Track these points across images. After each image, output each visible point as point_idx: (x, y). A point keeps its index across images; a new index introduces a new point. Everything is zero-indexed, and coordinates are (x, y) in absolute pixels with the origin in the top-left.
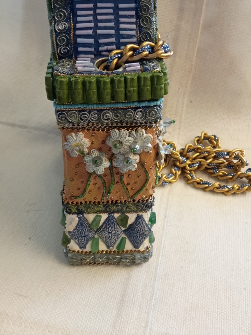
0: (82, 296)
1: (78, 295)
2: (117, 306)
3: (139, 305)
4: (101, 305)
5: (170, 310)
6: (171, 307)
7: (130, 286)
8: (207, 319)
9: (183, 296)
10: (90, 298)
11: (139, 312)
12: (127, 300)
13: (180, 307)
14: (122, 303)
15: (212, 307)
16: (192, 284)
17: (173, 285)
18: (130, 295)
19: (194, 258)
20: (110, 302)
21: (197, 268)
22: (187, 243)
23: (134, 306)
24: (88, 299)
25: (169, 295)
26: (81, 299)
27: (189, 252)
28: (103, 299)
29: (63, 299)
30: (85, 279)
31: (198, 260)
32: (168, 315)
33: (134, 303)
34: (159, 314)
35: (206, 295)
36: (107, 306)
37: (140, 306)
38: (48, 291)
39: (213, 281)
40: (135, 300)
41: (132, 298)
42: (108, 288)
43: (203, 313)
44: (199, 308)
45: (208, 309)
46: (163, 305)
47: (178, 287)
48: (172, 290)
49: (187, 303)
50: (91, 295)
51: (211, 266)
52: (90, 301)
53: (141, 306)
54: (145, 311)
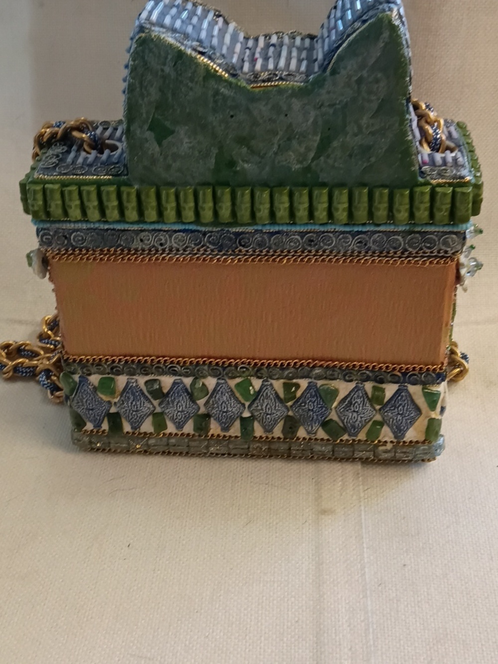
0: (248, 644)
1: (240, 643)
2: (311, 654)
3: (349, 647)
4: (285, 657)
5: (402, 648)
6: (402, 642)
7: (326, 614)
8: (467, 655)
9: (418, 619)
10: (262, 645)
11: (352, 660)
12: (326, 641)
13: (416, 639)
14: (319, 647)
15: (470, 633)
16: (428, 594)
17: (397, 600)
18: (330, 632)
19: (421, 545)
20: (299, 649)
21: (431, 563)
22: (404, 518)
23: (340, 650)
24: (258, 648)
25: (393, 620)
26: (247, 650)
27: (412, 535)
28: (285, 645)
29: (216, 655)
30: (245, 610)
31: (430, 549)
32: (399, 657)
33: (340, 645)
34: (384, 658)
35: (456, 611)
36: (295, 657)
37: (350, 649)
38: (187, 642)
39: (462, 585)
40: (340, 639)
41: (334, 637)
42: (288, 622)
43: (458, 645)
44: (449, 636)
45: (464, 637)
46: (387, 641)
47: (406, 603)
48: (397, 611)
49: (426, 631)
50: (263, 638)
51: (454, 557)
52: (262, 650)
53: (353, 649)
54: (361, 656)
